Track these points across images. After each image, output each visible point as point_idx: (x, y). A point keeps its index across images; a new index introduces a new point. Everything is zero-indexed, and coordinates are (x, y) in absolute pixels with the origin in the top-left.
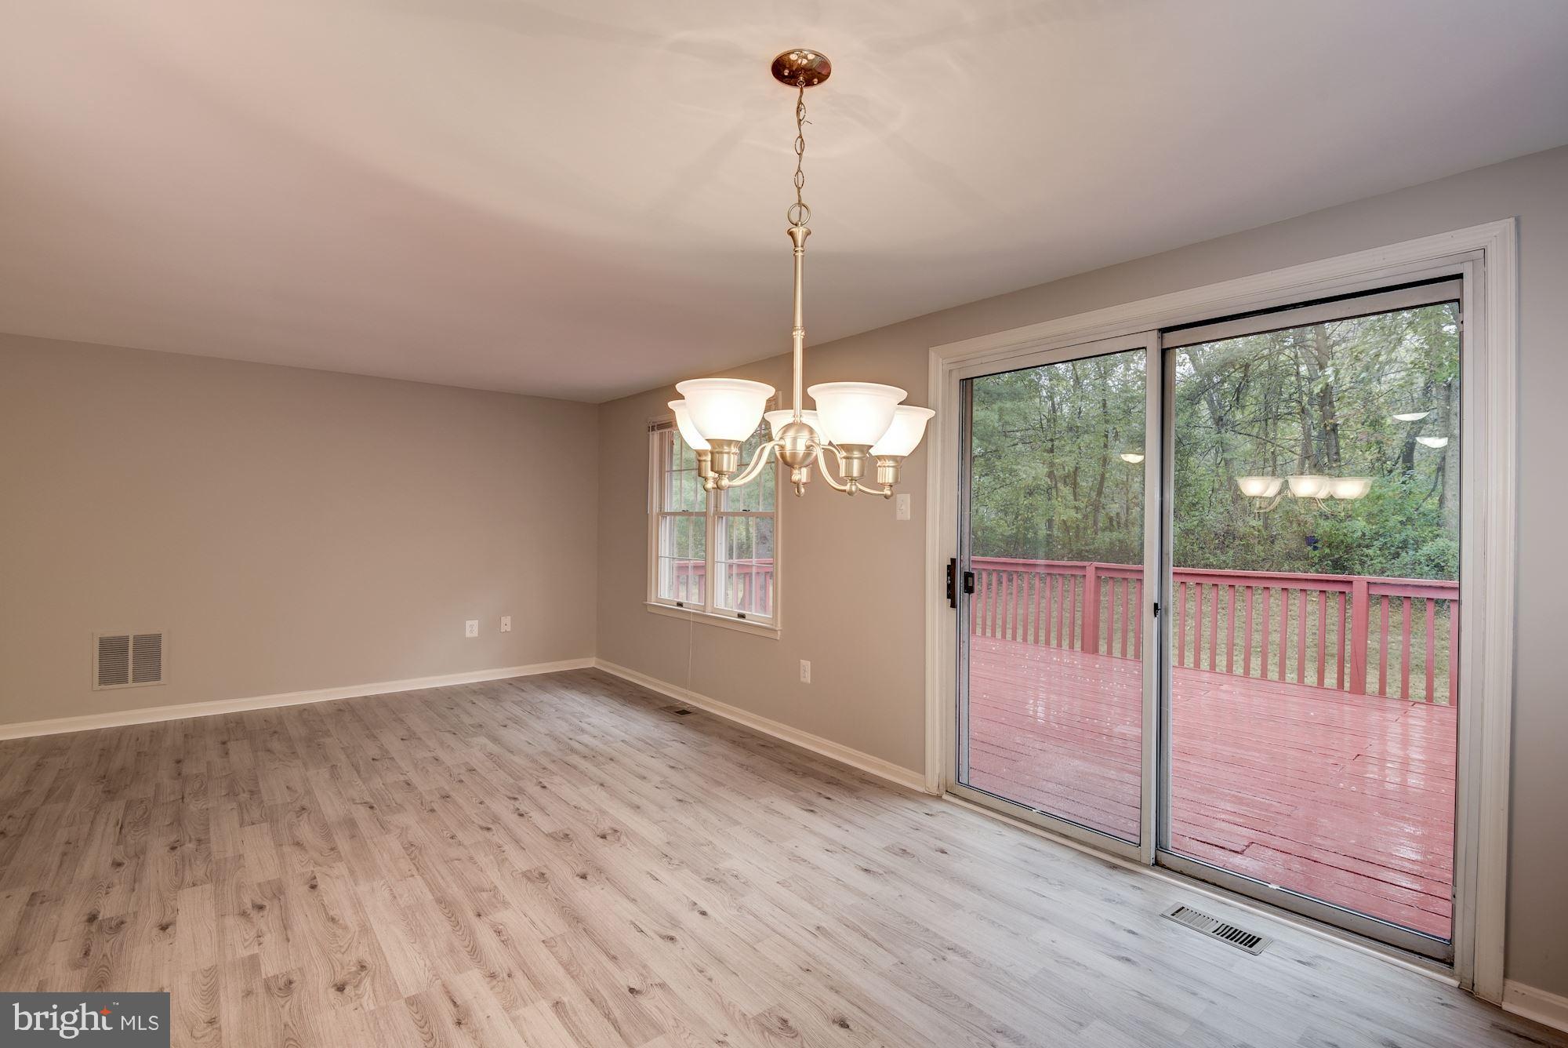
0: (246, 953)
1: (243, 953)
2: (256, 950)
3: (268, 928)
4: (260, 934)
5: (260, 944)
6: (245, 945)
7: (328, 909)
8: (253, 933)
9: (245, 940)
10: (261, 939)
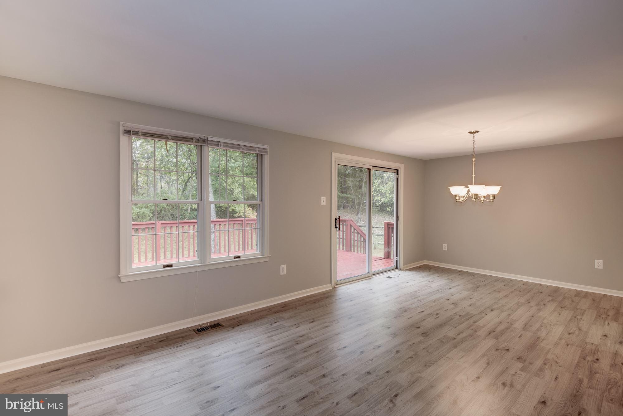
0: (522, 373)
1: (523, 374)
2: (519, 372)
3: (509, 375)
4: (513, 375)
5: (516, 373)
6: (520, 375)
7: (484, 368)
8: (515, 377)
9: (519, 377)
10: (514, 373)
